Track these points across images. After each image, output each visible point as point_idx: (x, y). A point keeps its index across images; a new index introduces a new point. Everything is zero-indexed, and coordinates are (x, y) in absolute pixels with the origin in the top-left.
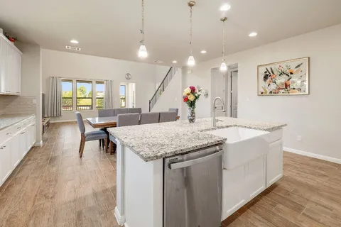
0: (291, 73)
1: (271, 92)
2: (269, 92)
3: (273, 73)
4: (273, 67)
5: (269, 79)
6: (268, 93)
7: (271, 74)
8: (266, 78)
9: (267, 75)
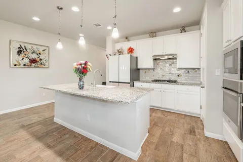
0: (40, 54)
1: (25, 65)
2: (22, 64)
3: (26, 50)
4: (26, 45)
5: (23, 54)
6: (22, 66)
7: (25, 50)
8: (20, 52)
9: (21, 51)
